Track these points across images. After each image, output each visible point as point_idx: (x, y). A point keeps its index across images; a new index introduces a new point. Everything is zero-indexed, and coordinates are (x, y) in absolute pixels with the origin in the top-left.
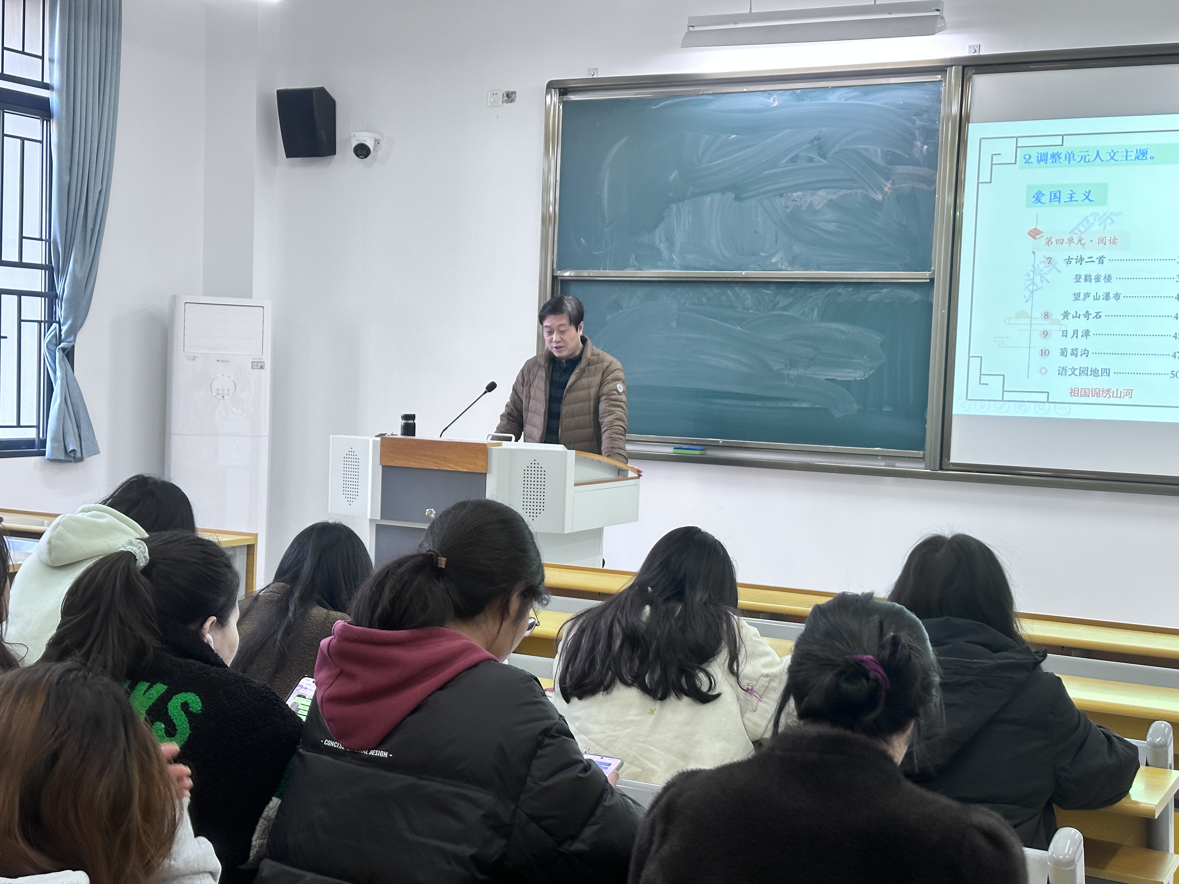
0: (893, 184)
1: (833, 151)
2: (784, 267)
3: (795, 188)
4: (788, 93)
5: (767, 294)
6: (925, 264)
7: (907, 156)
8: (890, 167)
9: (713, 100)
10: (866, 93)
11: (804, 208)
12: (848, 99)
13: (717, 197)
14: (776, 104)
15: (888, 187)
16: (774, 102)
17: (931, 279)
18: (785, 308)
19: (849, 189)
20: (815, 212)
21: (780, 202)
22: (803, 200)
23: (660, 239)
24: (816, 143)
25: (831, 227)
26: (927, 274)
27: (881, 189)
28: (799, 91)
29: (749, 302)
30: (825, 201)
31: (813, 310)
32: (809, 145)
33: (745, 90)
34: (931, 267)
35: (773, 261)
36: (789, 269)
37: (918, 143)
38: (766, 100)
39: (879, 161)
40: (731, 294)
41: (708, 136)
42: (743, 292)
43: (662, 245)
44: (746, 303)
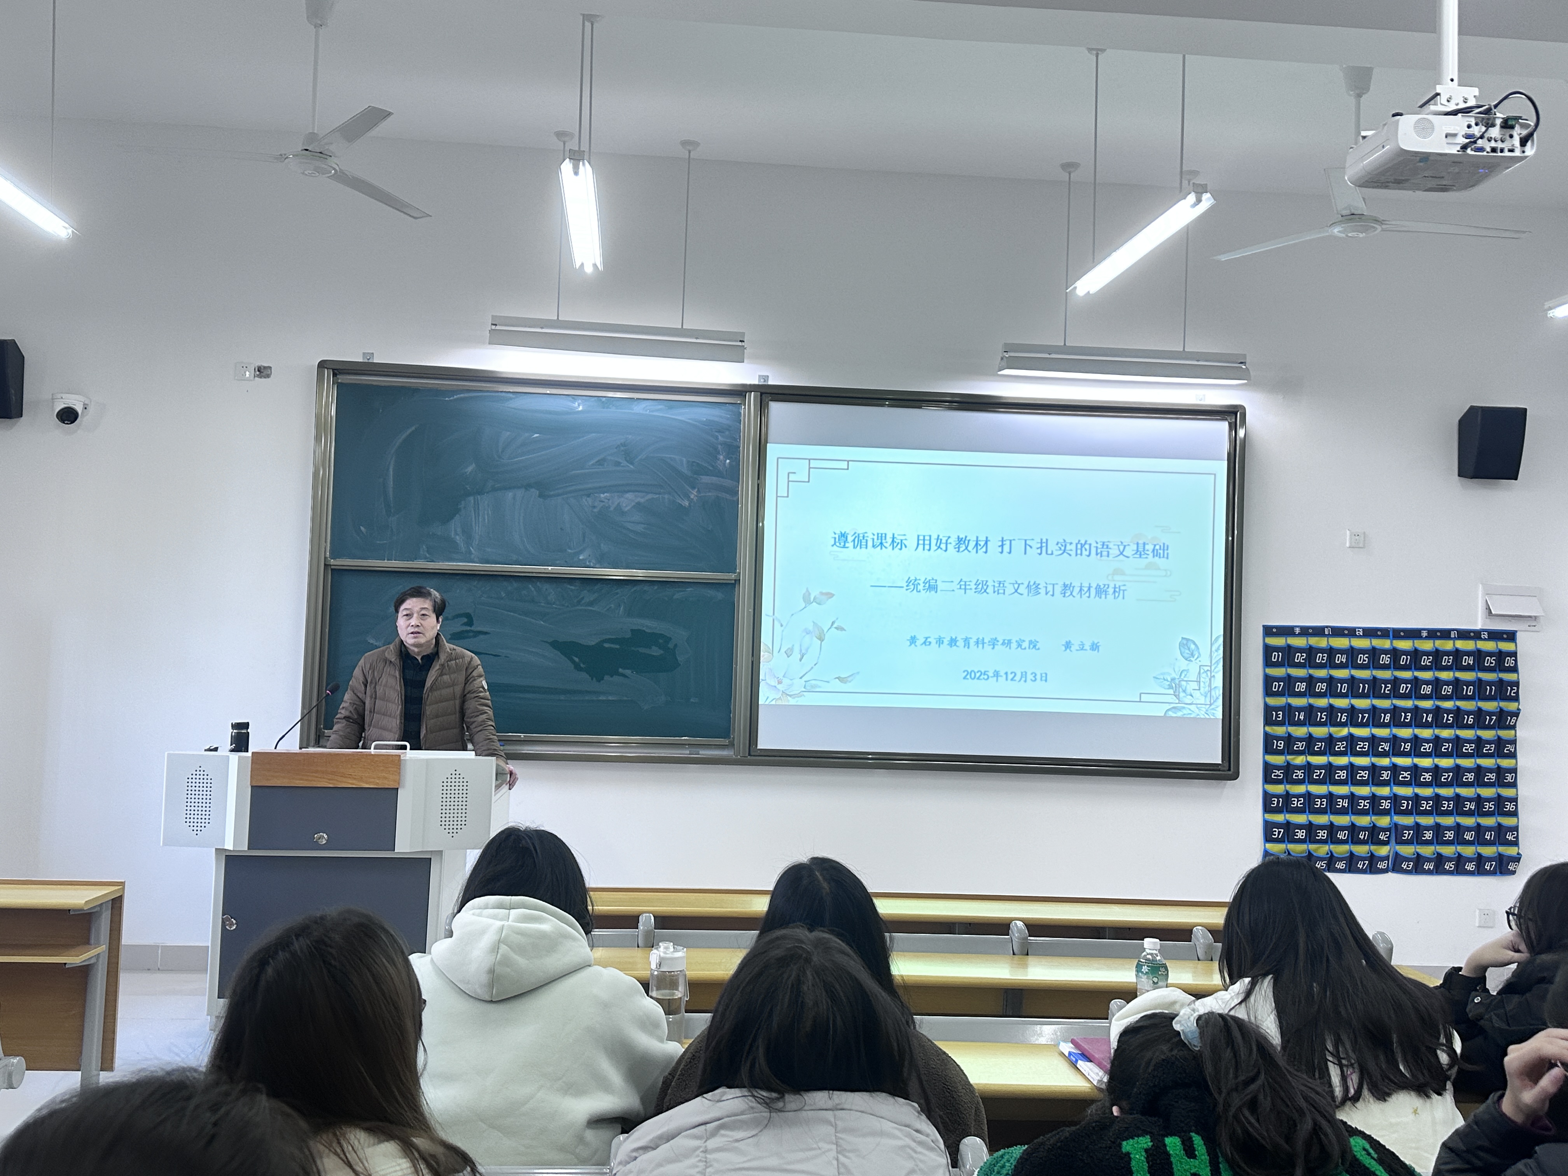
0: (699, 491)
1: (640, 457)
2: (592, 564)
3: (603, 489)
4: (593, 399)
5: (572, 590)
6: (731, 566)
7: (711, 468)
8: (695, 476)
9: (514, 398)
10: (671, 408)
11: (612, 509)
12: (652, 411)
13: (520, 493)
14: (581, 408)
15: (694, 494)
16: (579, 406)
17: (735, 580)
18: (591, 604)
19: (656, 494)
20: (623, 513)
21: (587, 502)
22: (610, 501)
23: (455, 531)
24: (622, 448)
25: (640, 528)
26: (733, 576)
27: (688, 498)
28: (604, 399)
29: (552, 597)
30: (633, 504)
31: (620, 606)
32: (615, 450)
33: (548, 392)
34: (736, 569)
35: (581, 558)
36: (597, 566)
37: (721, 457)
38: (570, 404)
39: (685, 470)
40: (533, 589)
41: (508, 433)
42: (545, 587)
43: (457, 537)
44: (549, 598)
